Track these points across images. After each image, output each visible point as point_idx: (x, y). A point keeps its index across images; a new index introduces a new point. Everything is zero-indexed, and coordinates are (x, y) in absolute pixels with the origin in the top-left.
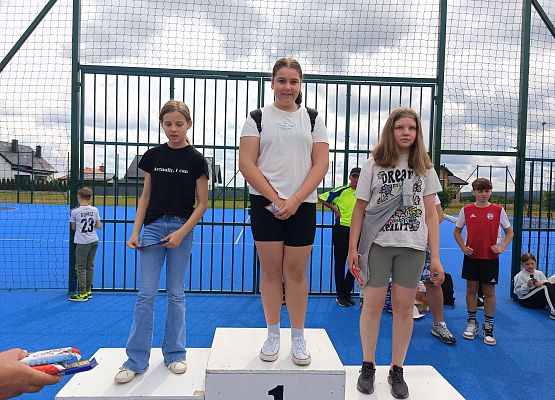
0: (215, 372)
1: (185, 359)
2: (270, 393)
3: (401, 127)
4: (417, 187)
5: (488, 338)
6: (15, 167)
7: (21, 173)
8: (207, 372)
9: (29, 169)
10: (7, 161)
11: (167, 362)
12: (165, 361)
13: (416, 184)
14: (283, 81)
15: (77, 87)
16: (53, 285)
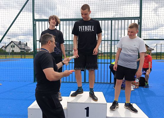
0: (70, 103)
2: (85, 109)
6: (20, 49)
7: (22, 50)
9: (24, 49)
10: (18, 47)
15: (34, 25)
16: (30, 80)
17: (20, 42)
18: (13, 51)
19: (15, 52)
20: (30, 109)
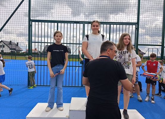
0: (72, 110)
1: (63, 106)
3: (126, 39)
4: (129, 56)
5: (153, 101)
6: (10, 49)
7: (12, 51)
8: (70, 110)
9: (15, 49)
10: (8, 47)
11: (58, 107)
12: (57, 107)
13: (129, 55)
14: (94, 26)
15: (30, 26)
16: (23, 84)
17: (11, 41)
18: (2, 51)
19: (4, 52)
20: (28, 118)
